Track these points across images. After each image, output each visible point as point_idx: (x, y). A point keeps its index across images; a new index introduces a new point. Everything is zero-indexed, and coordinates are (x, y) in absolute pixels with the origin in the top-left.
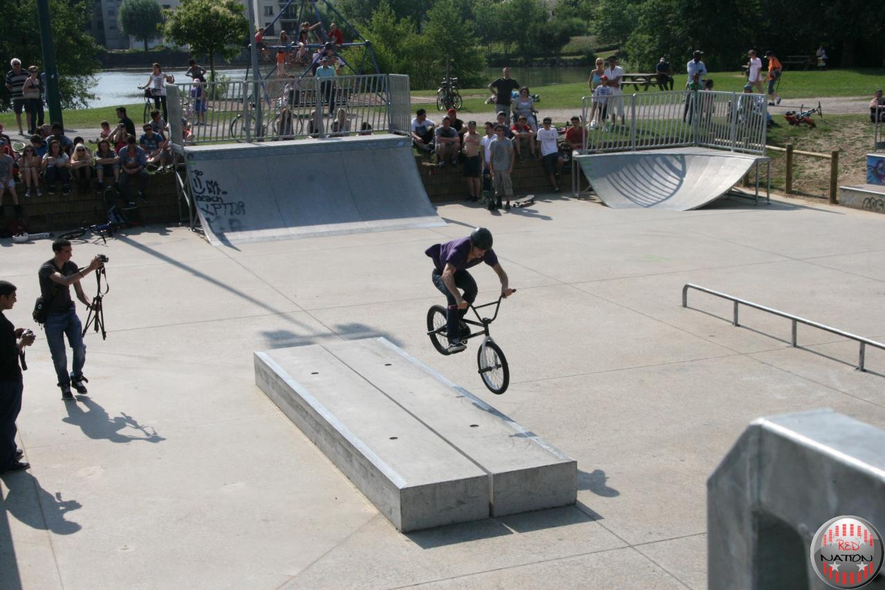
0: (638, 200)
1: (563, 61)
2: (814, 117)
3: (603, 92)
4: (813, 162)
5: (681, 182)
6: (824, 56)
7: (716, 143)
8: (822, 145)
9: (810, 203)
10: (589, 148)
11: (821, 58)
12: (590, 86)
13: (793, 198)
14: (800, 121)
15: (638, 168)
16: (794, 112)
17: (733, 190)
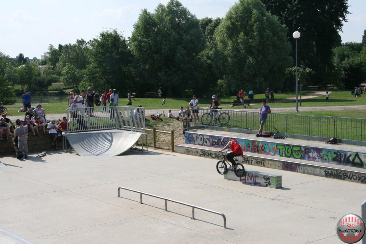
0: (93, 152)
1: (49, 93)
2: (162, 117)
3: (75, 106)
4: (163, 135)
5: (111, 144)
6: (161, 93)
7: (124, 128)
8: (166, 128)
9: (164, 152)
10: (70, 130)
11: (160, 93)
12: (68, 104)
13: (157, 150)
14: (157, 118)
15: (92, 139)
16: (154, 115)
17: (133, 147)
